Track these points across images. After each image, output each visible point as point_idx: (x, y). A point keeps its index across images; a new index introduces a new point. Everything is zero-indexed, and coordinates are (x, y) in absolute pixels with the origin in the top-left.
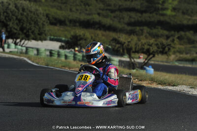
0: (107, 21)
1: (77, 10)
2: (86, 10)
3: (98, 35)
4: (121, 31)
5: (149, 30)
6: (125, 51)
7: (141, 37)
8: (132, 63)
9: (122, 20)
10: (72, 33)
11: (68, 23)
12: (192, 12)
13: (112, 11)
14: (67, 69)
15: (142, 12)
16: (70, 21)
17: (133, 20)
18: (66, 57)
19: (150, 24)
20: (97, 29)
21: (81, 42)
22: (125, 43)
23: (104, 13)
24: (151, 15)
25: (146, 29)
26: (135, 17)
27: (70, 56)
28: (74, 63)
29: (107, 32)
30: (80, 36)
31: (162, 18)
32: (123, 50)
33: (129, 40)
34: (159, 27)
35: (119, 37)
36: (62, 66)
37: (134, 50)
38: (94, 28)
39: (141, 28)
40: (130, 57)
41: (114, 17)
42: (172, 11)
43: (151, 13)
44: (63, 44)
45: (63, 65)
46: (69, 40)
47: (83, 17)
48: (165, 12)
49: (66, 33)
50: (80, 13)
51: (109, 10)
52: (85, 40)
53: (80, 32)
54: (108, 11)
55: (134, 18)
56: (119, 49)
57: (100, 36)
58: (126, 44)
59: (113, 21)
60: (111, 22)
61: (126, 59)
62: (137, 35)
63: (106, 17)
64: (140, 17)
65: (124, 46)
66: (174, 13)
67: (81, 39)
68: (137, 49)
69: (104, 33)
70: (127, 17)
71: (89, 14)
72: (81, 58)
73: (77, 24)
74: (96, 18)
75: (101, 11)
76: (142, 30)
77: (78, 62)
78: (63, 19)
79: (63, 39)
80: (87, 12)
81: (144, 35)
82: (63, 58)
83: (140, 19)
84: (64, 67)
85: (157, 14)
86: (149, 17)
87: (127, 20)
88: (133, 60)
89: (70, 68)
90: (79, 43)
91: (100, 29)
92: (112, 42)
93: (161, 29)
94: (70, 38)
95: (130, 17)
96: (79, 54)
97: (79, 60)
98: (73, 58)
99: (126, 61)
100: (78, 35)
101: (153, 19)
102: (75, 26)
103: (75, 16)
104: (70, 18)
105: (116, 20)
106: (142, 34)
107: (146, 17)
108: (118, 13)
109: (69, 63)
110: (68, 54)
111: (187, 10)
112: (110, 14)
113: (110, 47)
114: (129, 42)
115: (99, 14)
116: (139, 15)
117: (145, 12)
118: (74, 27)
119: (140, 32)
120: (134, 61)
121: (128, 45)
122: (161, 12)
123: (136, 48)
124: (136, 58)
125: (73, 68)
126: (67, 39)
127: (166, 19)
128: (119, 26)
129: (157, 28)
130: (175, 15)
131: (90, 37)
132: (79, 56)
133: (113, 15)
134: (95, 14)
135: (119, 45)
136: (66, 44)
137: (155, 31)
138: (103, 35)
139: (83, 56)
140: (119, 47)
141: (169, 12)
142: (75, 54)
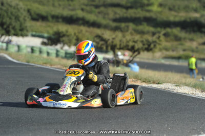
0: (91, 17)
1: (60, 5)
2: (70, 5)
3: (81, 31)
4: (106, 27)
6: (109, 48)
7: (126, 33)
9: (106, 16)
10: (55, 29)
11: (50, 19)
12: (179, 9)
13: (97, 7)
14: (48, 67)
15: (127, 8)
16: (53, 17)
17: (118, 16)
18: (48, 54)
19: (136, 21)
20: (80, 25)
21: (64, 38)
22: (109, 40)
23: (88, 8)
24: (137, 11)
25: (132, 26)
26: (121, 12)
27: (52, 53)
28: (56, 60)
29: (91, 29)
30: (62, 32)
31: (148, 15)
32: (107, 47)
33: (114, 36)
34: (145, 24)
35: (103, 34)
36: (43, 63)
37: (118, 47)
38: (78, 24)
39: (127, 24)
40: (115, 54)
41: (99, 13)
42: (158, 7)
44: (45, 40)
45: (45, 61)
46: (53, 37)
47: (66, 13)
48: (150, 8)
49: (48, 29)
50: (63, 9)
51: (94, 5)
52: (68, 36)
53: (63, 28)
54: (92, 7)
55: (119, 14)
56: (103, 46)
57: (84, 32)
59: (97, 16)
60: (95, 18)
61: (110, 56)
62: (122, 31)
63: (90, 12)
64: (126, 13)
65: (108, 43)
66: (159, 9)
67: (64, 35)
68: (122, 46)
69: (88, 29)
70: (112, 13)
71: (72, 10)
72: (64, 55)
73: (60, 20)
74: (80, 14)
75: (84, 7)
76: (128, 27)
77: (60, 59)
78: (44, 14)
79: (46, 35)
80: (70, 8)
81: (130, 31)
82: (45, 55)
83: (125, 15)
84: (45, 64)
85: (142, 10)
86: (135, 13)
87: (111, 16)
89: (51, 65)
90: (61, 39)
91: (84, 25)
92: (96, 39)
93: (148, 25)
94: (53, 35)
95: (115, 13)
96: (62, 51)
97: (62, 57)
98: (55, 55)
100: (60, 31)
101: (138, 16)
102: (58, 22)
103: (58, 11)
104: (53, 13)
105: (100, 15)
106: (127, 31)
107: (132, 13)
108: (102, 9)
109: (51, 60)
110: (50, 51)
111: (174, 7)
112: (93, 9)
114: (113, 39)
115: (82, 10)
116: (124, 10)
117: (131, 7)
118: (56, 23)
119: (126, 28)
121: (112, 42)
122: (146, 8)
123: (120, 45)
125: (54, 65)
126: (49, 35)
127: (153, 15)
128: (104, 22)
129: (143, 25)
130: (161, 12)
131: (73, 34)
132: (62, 53)
133: (97, 10)
134: (79, 9)
135: (103, 42)
137: (140, 28)
138: (87, 31)
139: (66, 53)
140: (102, 45)
141: (155, 8)
142: (57, 51)
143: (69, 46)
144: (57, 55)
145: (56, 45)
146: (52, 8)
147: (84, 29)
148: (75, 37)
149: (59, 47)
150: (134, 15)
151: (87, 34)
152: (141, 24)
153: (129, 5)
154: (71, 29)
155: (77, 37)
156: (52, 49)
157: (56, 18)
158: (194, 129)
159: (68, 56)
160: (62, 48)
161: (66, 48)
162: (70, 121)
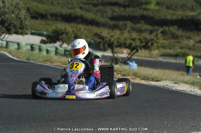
0: (90, 16)
1: (59, 4)
2: (68, 4)
3: (80, 29)
4: (104, 25)
5: (132, 25)
6: (106, 45)
7: (125, 31)
8: (115, 58)
9: (105, 14)
10: (54, 27)
11: (49, 17)
12: (176, 7)
13: (95, 5)
14: (48, 64)
15: (125, 6)
16: (52, 15)
17: (116, 14)
18: (48, 51)
19: (134, 19)
20: (79, 23)
21: (62, 36)
22: (107, 37)
23: (86, 7)
24: (134, 10)
25: (129, 24)
27: (51, 51)
28: (56, 58)
29: (90, 27)
30: (62, 30)
31: (145, 13)
32: (104, 45)
33: (112, 34)
34: (143, 22)
35: (101, 32)
36: (43, 61)
38: (76, 22)
39: (125, 22)
40: (113, 52)
41: (97, 11)
42: (155, 5)
43: (134, 7)
44: (44, 38)
45: (45, 59)
46: (51, 34)
47: (65, 11)
48: (147, 6)
49: (48, 27)
50: (62, 7)
51: (92, 4)
52: (67, 34)
53: (61, 26)
54: (90, 5)
55: (117, 12)
56: (99, 44)
57: (82, 30)
58: (108, 39)
59: (96, 15)
60: (94, 16)
61: (108, 53)
62: (120, 29)
63: (89, 11)
64: (124, 11)
65: (105, 40)
66: (157, 8)
67: (62, 33)
68: (119, 44)
69: (87, 27)
70: (109, 11)
71: (71, 8)
72: (63, 53)
73: (59, 18)
74: (79, 12)
75: (83, 6)
76: (125, 25)
77: (60, 56)
78: (44, 13)
79: (45, 33)
80: (69, 6)
81: (128, 28)
82: (44, 53)
83: (123, 14)
84: (45, 61)
85: (140, 8)
86: (133, 12)
87: (110, 14)
88: (115, 55)
89: (51, 63)
90: (60, 37)
91: (83, 24)
92: (94, 37)
93: (145, 23)
94: (52, 33)
95: (113, 11)
96: (60, 48)
97: (62, 55)
98: (54, 53)
99: (109, 56)
101: (136, 14)
102: (57, 20)
103: (57, 10)
104: (52, 11)
105: (98, 14)
106: (125, 29)
107: (129, 11)
108: (100, 7)
109: (51, 57)
110: (49, 49)
111: (171, 5)
112: (92, 8)
113: (92, 41)
114: (112, 36)
115: (81, 8)
116: (123, 9)
117: (128, 6)
118: (55, 22)
119: (124, 26)
120: (117, 56)
122: (144, 7)
123: (118, 42)
124: (119, 53)
125: (54, 63)
126: (48, 34)
127: (150, 13)
128: (102, 20)
129: (141, 23)
130: (159, 10)
132: (61, 50)
133: (96, 9)
134: (77, 8)
135: (101, 40)
136: (47, 39)
137: (138, 26)
138: (85, 29)
139: (65, 51)
141: (152, 6)
142: (57, 49)
143: (68, 44)
144: (57, 53)
145: (55, 42)
146: (52, 7)
147: (82, 27)
148: (73, 35)
149: (58, 44)
150: (131, 14)
151: (86, 32)
152: (139, 23)
153: (127, 3)
155: (75, 34)
156: (51, 47)
157: (56, 17)
158: (193, 126)
159: (67, 53)
160: (61, 46)
161: (65, 45)
162: (72, 118)
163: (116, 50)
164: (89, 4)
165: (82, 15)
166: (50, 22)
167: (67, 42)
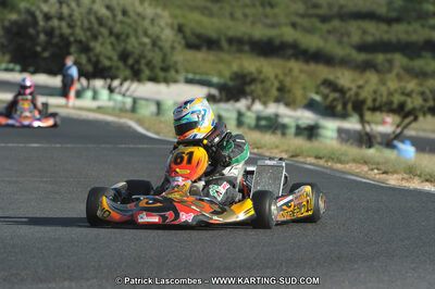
0: (312, 42)
1: (246, 16)
2: (266, 16)
3: (291, 70)
4: (344, 63)
5: (405, 61)
6: (349, 107)
7: (388, 76)
8: (367, 134)
9: (345, 39)
10: (235, 67)
11: (224, 44)
13: (324, 19)
15: (389, 21)
16: (231, 41)
17: (369, 39)
19: (410, 49)
20: (289, 58)
21: (253, 87)
22: (350, 89)
23: (305, 22)
24: (410, 28)
25: (399, 59)
26: (375, 31)
27: (228, 119)
29: (312, 67)
30: (251, 73)
32: (345, 105)
33: (361, 82)
34: (429, 55)
35: (337, 78)
37: (369, 103)
38: (283, 57)
39: (389, 56)
40: (362, 121)
41: (329, 32)
43: (409, 23)
44: (214, 92)
46: (231, 83)
47: (260, 32)
49: (221, 67)
50: (253, 23)
51: (318, 16)
52: (263, 82)
53: (251, 64)
54: (314, 20)
55: (373, 35)
56: (335, 103)
57: (296, 72)
58: (352, 92)
59: (326, 40)
60: (321, 44)
61: (353, 124)
62: (378, 71)
63: (310, 31)
64: (387, 32)
65: (348, 95)
67: (253, 81)
68: (377, 104)
69: (305, 67)
70: (356, 31)
71: (273, 26)
72: (253, 123)
73: (247, 48)
74: (289, 34)
75: (299, 20)
76: (390, 62)
77: (247, 130)
78: (214, 35)
79: (215, 80)
80: (269, 21)
81: (395, 72)
83: (386, 37)
85: (423, 26)
86: (407, 33)
87: (356, 38)
88: (368, 129)
90: (248, 89)
91: (297, 59)
92: (322, 88)
94: (231, 79)
95: (365, 32)
96: (249, 114)
97: (250, 128)
98: (234, 123)
100: (245, 71)
101: (414, 38)
102: (240, 51)
103: (242, 29)
104: (231, 33)
105: (331, 38)
106: (390, 71)
107: (399, 32)
108: (336, 23)
110: (224, 114)
112: (318, 24)
113: (318, 98)
114: (360, 87)
115: (294, 25)
116: (384, 27)
117: (398, 20)
118: (238, 55)
119: (387, 65)
120: (372, 130)
121: (357, 94)
122: (432, 22)
123: (374, 100)
124: (377, 123)
126: (222, 81)
128: (340, 52)
129: (425, 57)
131: (272, 76)
132: (250, 117)
133: (325, 27)
134: (286, 25)
135: (337, 95)
136: (220, 92)
137: (418, 64)
138: (301, 71)
139: (259, 118)
140: (335, 100)
142: (240, 114)
143: (265, 104)
144: (240, 123)
145: (237, 100)
146: (230, 23)
147: (295, 66)
148: (276, 84)
149: (242, 104)
150: (404, 37)
151: (303, 77)
152: (419, 56)
153: (394, 14)
154: (268, 68)
155: (281, 82)
156: (228, 110)
157: (239, 44)
159: (263, 123)
160: (249, 108)
161: (258, 106)
162: (270, 265)
163: (368, 116)
164: (310, 16)
165: (295, 41)
166: (225, 56)
167: (263, 99)
